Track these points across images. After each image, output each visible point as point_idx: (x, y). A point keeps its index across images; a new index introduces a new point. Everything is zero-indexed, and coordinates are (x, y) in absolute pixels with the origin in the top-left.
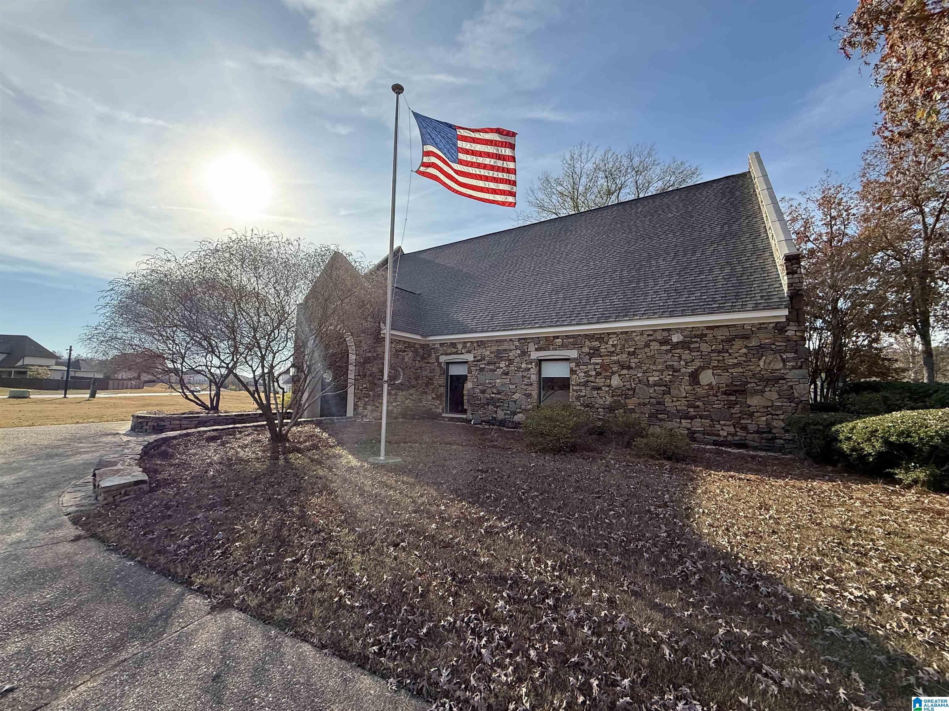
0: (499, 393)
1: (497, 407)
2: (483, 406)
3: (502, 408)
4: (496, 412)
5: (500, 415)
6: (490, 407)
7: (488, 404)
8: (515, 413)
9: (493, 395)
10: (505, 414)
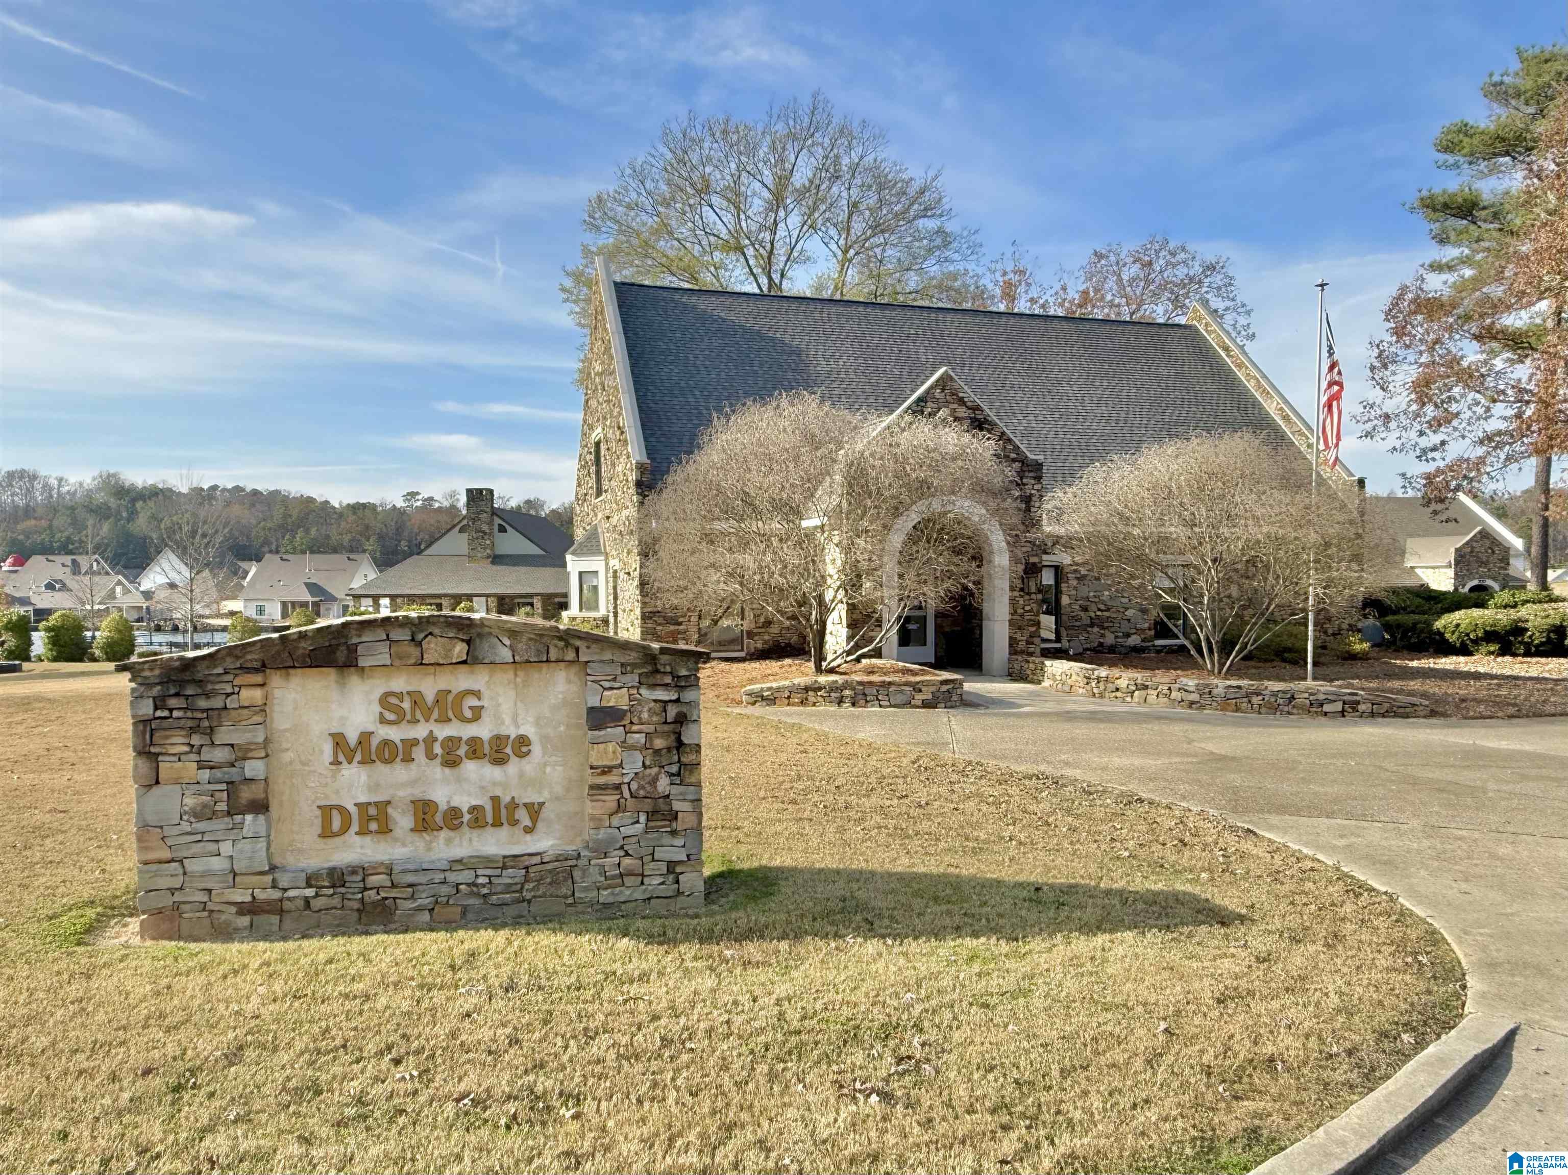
0: (1108, 610)
1: (1103, 628)
2: (1085, 628)
3: (1113, 629)
4: (1103, 636)
5: (1109, 639)
6: (1096, 629)
7: (1092, 625)
8: (1128, 635)
9: (1099, 613)
10: (1116, 637)
